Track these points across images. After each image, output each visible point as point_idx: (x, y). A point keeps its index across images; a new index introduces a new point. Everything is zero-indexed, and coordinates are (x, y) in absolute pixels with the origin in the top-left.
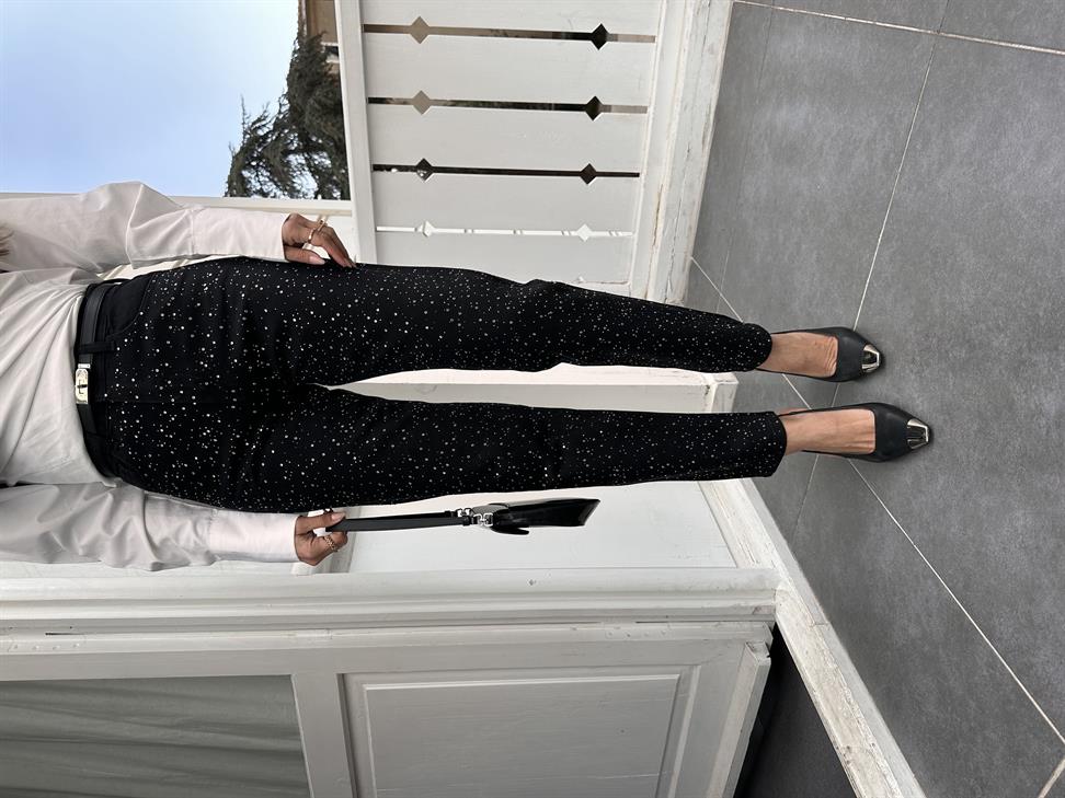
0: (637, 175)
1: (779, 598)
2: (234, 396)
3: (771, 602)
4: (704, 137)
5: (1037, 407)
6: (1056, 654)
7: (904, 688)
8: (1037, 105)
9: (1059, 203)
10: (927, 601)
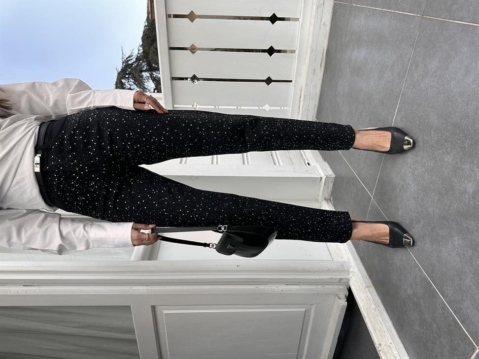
0: (291, 81)
1: (351, 275)
2: (104, 167)
3: (347, 277)
4: (321, 64)
5: (464, 189)
6: (472, 304)
7: (405, 318)
8: (465, 49)
9: (475, 94)
10: (416, 278)
